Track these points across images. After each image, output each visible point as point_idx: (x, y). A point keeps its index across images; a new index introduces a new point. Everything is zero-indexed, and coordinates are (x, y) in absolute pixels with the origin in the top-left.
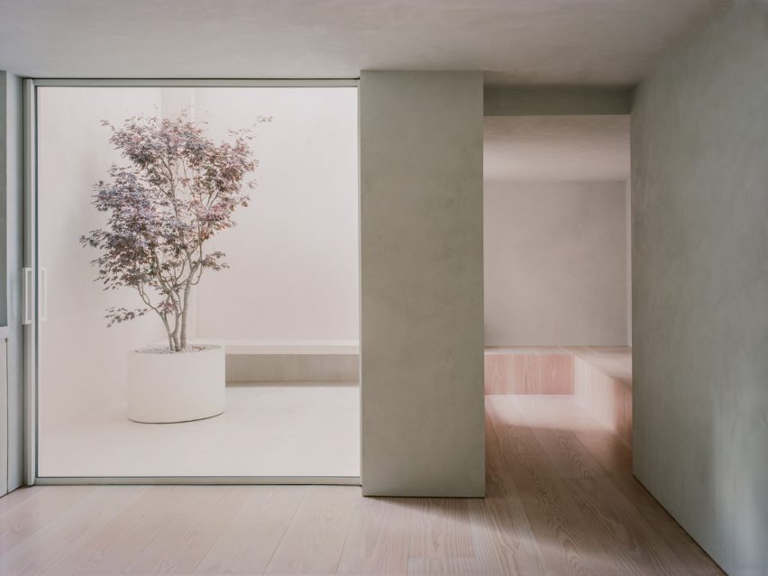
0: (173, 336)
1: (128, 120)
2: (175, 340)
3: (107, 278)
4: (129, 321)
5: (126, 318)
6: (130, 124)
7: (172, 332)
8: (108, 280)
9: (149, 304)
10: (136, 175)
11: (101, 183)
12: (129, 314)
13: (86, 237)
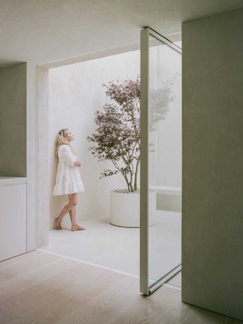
0: (129, 184)
1: (110, 82)
2: (131, 187)
3: (100, 156)
4: (110, 176)
5: (109, 174)
6: (111, 84)
7: (129, 182)
8: (101, 156)
9: (118, 169)
10: (115, 108)
11: (98, 112)
12: (110, 173)
13: (90, 137)
